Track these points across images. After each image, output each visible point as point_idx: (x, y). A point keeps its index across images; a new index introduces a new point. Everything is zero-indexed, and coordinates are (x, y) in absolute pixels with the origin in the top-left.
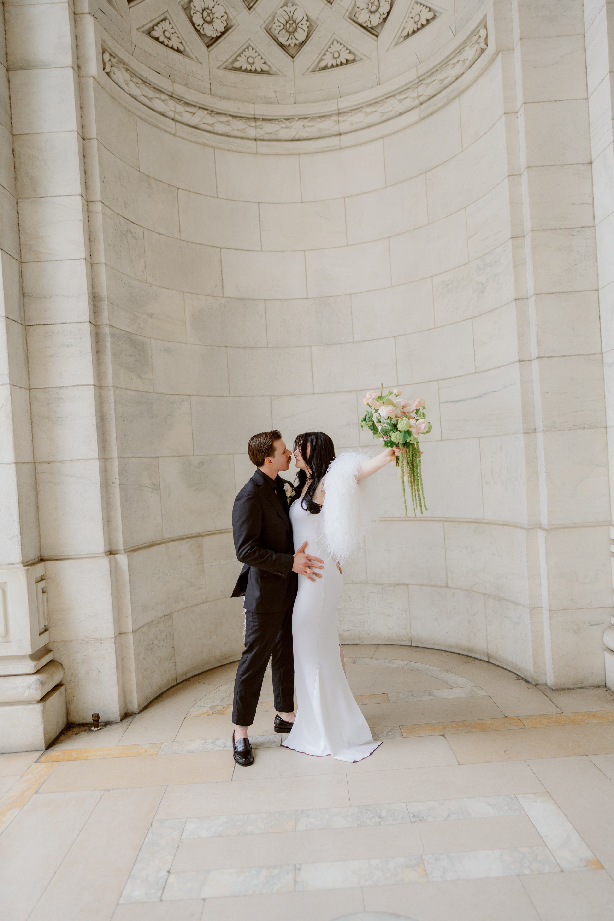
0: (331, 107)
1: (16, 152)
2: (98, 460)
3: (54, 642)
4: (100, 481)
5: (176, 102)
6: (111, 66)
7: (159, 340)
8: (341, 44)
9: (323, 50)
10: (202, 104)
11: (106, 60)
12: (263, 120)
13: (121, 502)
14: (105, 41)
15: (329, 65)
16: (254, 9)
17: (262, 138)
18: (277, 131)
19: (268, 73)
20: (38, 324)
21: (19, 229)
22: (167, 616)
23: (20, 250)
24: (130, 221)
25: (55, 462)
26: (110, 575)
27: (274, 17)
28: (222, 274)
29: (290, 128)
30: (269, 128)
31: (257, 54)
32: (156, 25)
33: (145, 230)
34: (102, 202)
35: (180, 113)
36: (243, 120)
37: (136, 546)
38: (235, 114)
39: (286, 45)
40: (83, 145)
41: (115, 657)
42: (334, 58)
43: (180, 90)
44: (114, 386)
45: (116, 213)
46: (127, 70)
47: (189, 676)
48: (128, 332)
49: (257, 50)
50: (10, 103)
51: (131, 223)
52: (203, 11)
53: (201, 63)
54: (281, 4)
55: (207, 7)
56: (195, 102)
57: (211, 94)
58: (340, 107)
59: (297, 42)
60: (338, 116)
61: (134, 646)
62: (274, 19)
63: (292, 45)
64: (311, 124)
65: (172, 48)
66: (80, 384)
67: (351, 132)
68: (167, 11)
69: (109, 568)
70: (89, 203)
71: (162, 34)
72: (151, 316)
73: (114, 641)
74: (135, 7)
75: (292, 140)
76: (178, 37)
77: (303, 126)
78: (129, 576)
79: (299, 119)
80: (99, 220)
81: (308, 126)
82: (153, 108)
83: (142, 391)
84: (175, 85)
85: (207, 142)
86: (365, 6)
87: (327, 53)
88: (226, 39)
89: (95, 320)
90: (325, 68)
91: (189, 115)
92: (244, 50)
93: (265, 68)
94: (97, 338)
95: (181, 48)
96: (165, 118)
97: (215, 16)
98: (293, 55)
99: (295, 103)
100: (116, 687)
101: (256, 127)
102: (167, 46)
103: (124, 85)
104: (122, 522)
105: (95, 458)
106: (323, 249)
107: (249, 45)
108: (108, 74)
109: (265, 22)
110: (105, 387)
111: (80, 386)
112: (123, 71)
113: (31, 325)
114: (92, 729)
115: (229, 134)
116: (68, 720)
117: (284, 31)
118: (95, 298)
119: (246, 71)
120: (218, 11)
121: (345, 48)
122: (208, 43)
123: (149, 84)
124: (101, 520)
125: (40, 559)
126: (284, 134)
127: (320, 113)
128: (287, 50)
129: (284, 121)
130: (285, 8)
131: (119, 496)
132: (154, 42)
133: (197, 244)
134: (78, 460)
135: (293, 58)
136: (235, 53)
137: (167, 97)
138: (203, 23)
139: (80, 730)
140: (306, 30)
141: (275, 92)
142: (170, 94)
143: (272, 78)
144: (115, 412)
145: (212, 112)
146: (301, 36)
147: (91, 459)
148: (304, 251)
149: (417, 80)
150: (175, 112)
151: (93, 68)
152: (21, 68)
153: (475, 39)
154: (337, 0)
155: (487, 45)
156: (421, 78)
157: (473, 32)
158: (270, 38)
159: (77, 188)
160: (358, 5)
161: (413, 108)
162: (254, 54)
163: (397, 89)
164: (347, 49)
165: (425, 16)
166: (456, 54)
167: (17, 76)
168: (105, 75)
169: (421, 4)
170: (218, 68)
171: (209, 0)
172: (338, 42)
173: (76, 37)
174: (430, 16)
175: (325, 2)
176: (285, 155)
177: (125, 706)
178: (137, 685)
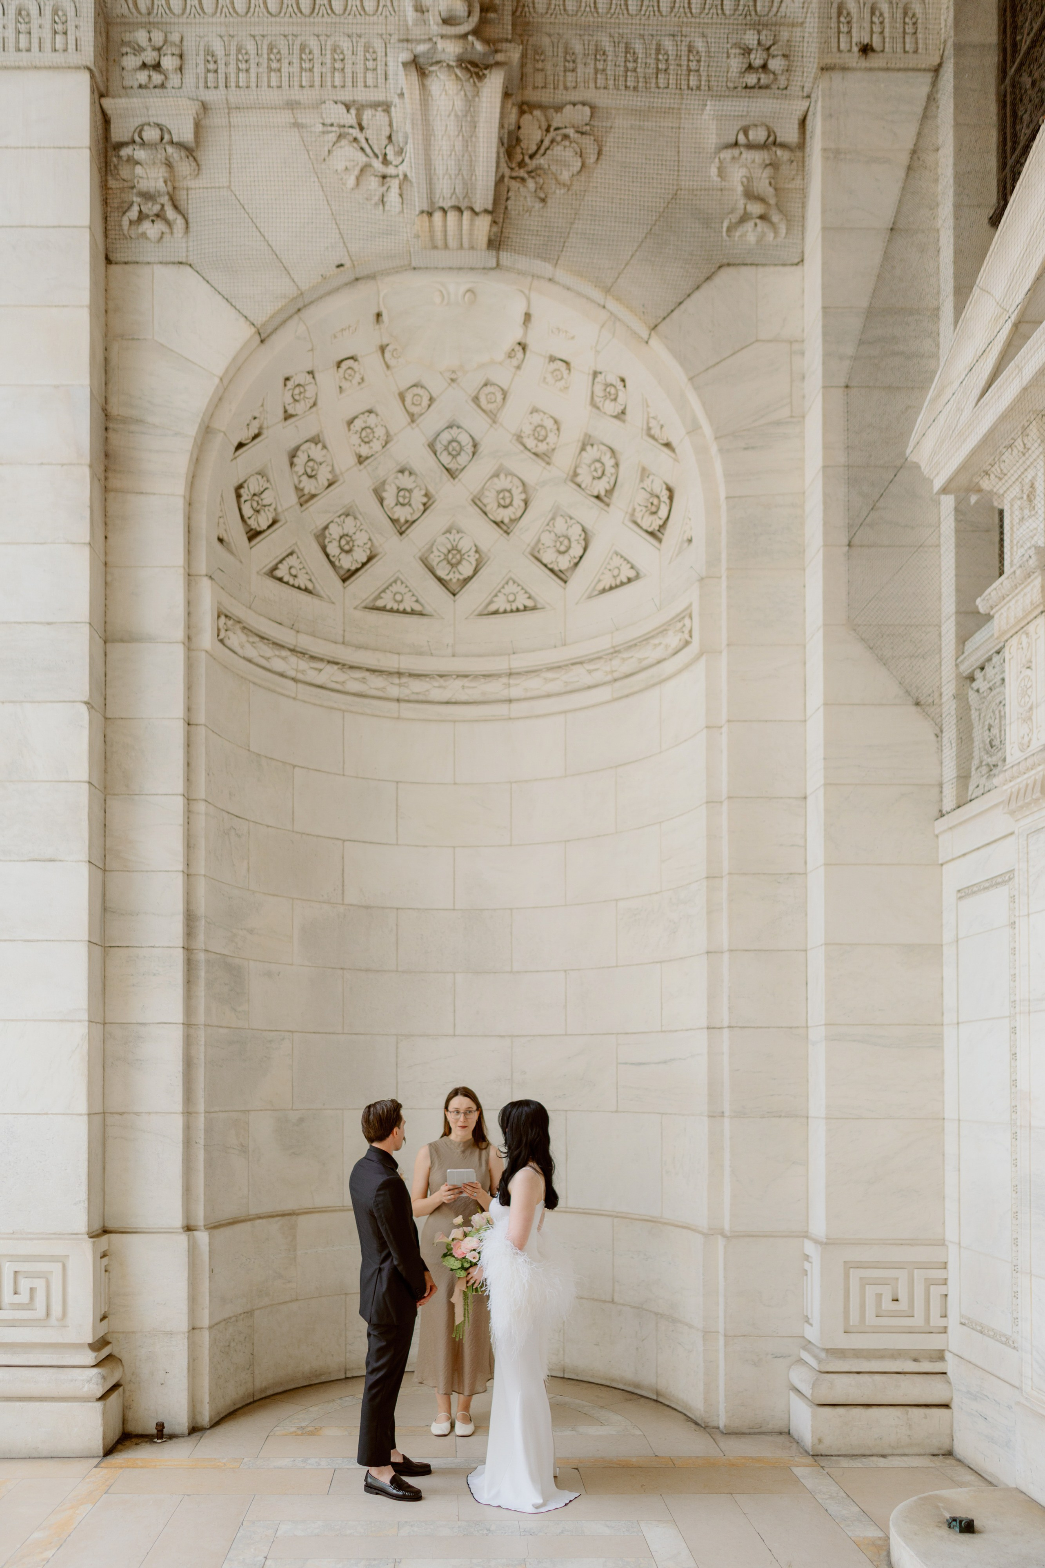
0: (500, 665)
1: (108, 739)
2: (182, 1114)
3: (113, 1332)
4: (183, 1141)
5: (298, 658)
6: (226, 630)
7: (260, 961)
8: (519, 585)
9: (494, 589)
10: (332, 657)
11: (221, 625)
12: (411, 675)
13: (205, 1167)
14: (221, 603)
15: (501, 610)
16: (407, 537)
17: (407, 698)
18: (427, 691)
19: (421, 614)
20: (120, 945)
21: (105, 831)
22: (247, 1313)
23: (105, 856)
24: (235, 816)
25: (128, 1113)
26: (187, 1255)
27: (433, 545)
28: (343, 874)
29: (444, 688)
30: (417, 687)
31: (407, 590)
32: (281, 562)
33: (251, 823)
34: (206, 800)
35: (303, 670)
36: (385, 676)
37: (219, 1222)
38: (374, 669)
39: (446, 580)
40: (188, 732)
41: (187, 1357)
42: (509, 601)
43: (304, 642)
44: (205, 1024)
45: (220, 809)
46: (244, 629)
47: (268, 1393)
48: (224, 955)
49: (408, 584)
50: (106, 680)
52: (341, 538)
53: (333, 603)
54: (443, 530)
55: (345, 532)
56: (324, 655)
57: (343, 643)
58: (513, 666)
59: (461, 577)
60: (510, 678)
62: (432, 547)
63: (454, 580)
64: (473, 684)
65: (299, 588)
66: (165, 1021)
67: (525, 699)
68: (297, 543)
69: (187, 1248)
70: (191, 802)
71: (287, 572)
72: (251, 931)
73: (187, 1337)
74: (258, 546)
75: (447, 703)
76: (307, 573)
77: (463, 686)
78: (210, 1258)
79: (458, 676)
80: (201, 822)
81: (468, 687)
82: (269, 668)
83: (235, 1028)
84: (300, 635)
85: (334, 705)
86: (551, 544)
87: (499, 594)
88: (368, 571)
89: (188, 944)
90: (496, 613)
91: (316, 672)
92: (391, 585)
93: (417, 607)
94: (190, 966)
95: (310, 586)
96: (283, 679)
97: (356, 543)
98: (454, 592)
99: (454, 656)
100: (186, 1391)
101: (400, 685)
102: (293, 586)
103: (239, 649)
104: (204, 1191)
105: (178, 1112)
106: (478, 847)
107: (398, 579)
108: (221, 641)
109: (420, 550)
110: (195, 1025)
111: (166, 1023)
112: (239, 632)
113: (110, 947)
114: (156, 1440)
115: (363, 694)
116: (123, 1428)
117: (445, 562)
118: (190, 916)
119: (391, 611)
120: (361, 538)
121: (523, 592)
122: (342, 576)
123: (268, 640)
125: (105, 1230)
126: (436, 694)
127: (486, 671)
128: (448, 585)
129: (438, 678)
130: (448, 535)
131: (203, 1160)
132: (277, 584)
133: (314, 836)
134: (157, 1113)
135: (454, 596)
136: (379, 588)
137: (289, 653)
138: (340, 554)
139: (140, 1441)
140: (474, 563)
141: (428, 640)
142: (292, 647)
143: (425, 619)
144: (205, 1056)
145: (344, 666)
146: (466, 569)
147: (174, 1113)
148: (454, 847)
149: (612, 650)
150: (297, 670)
151: (206, 639)
152: (122, 641)
153: (679, 625)
154: (517, 530)
155: (691, 637)
156: (617, 649)
157: (678, 615)
158: (426, 570)
159: (179, 786)
160: (543, 542)
161: (604, 684)
162: (403, 590)
163: (586, 656)
164: (526, 592)
165: (626, 572)
166: (658, 634)
167: (117, 650)
168: (219, 644)
169: (622, 557)
170: (355, 608)
171: (349, 525)
172: (514, 582)
173: (189, 603)
174: (632, 574)
175: (501, 532)
176: (436, 721)
177: (194, 1418)
178: (210, 1394)
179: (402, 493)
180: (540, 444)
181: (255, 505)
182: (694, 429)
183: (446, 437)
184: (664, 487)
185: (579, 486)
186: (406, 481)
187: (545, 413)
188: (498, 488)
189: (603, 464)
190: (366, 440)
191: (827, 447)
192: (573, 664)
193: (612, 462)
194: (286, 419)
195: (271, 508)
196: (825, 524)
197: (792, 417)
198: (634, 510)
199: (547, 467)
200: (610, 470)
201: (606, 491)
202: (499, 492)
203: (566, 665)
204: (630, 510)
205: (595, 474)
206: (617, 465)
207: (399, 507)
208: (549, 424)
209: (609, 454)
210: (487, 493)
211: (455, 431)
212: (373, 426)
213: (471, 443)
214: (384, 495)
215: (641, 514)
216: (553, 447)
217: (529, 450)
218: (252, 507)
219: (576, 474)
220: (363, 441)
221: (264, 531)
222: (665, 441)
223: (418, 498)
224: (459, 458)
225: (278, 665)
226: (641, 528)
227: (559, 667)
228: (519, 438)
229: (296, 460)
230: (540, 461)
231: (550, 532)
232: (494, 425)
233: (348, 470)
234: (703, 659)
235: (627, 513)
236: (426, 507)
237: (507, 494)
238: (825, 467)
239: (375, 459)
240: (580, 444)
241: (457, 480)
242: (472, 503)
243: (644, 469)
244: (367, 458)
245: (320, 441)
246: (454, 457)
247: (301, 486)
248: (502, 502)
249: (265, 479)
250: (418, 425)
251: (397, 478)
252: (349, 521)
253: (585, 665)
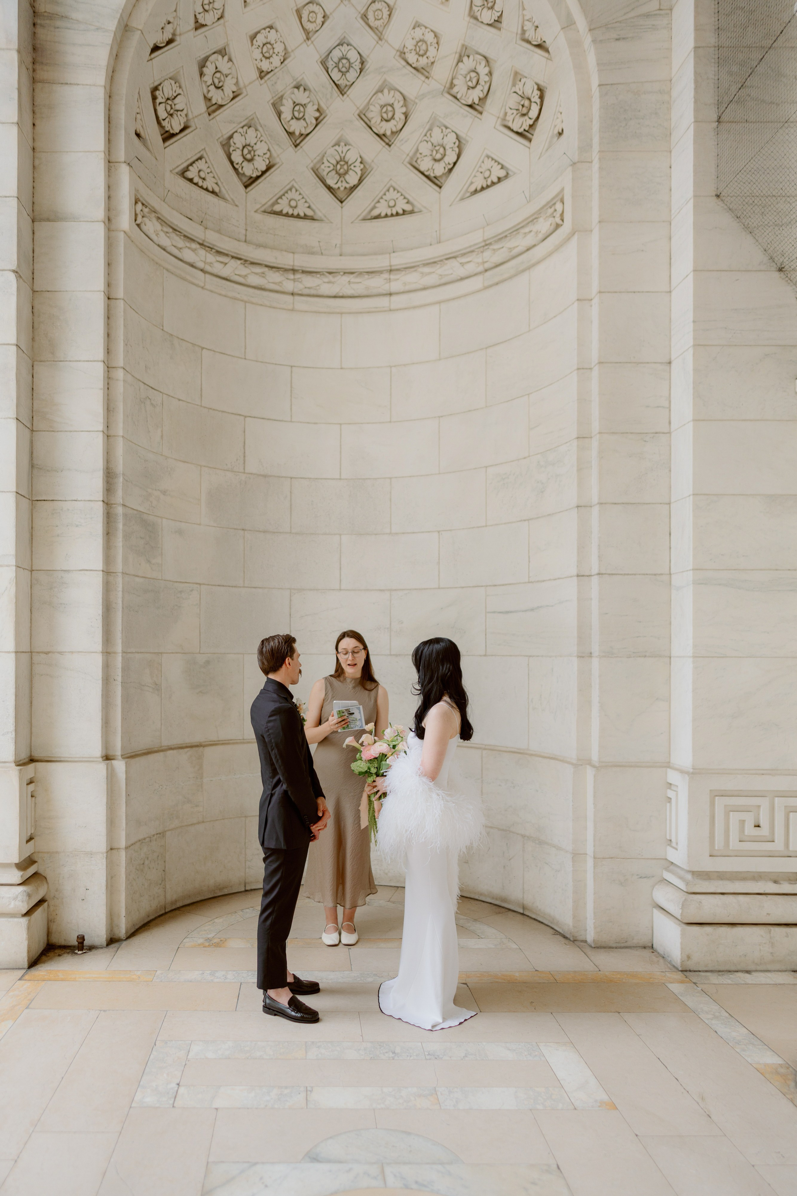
0: (381, 262)
1: (35, 310)
2: (101, 654)
3: (39, 852)
4: (102, 678)
5: (206, 251)
6: (143, 217)
7: (172, 520)
8: (398, 192)
9: (377, 196)
10: (235, 253)
11: (138, 211)
12: (303, 272)
13: (122, 702)
14: (138, 190)
15: (383, 214)
16: (301, 147)
17: (300, 292)
18: (318, 286)
19: (312, 219)
20: (45, 499)
21: (33, 395)
22: (160, 833)
23: (33, 417)
24: (150, 386)
25: (53, 652)
26: (106, 782)
27: (324, 156)
28: (244, 446)
29: (333, 283)
30: (309, 282)
31: (301, 197)
32: (191, 164)
33: (165, 396)
34: (124, 368)
35: (211, 263)
36: (280, 272)
37: (135, 752)
38: (272, 265)
39: (335, 189)
40: (108, 306)
41: (105, 875)
42: (389, 207)
43: (212, 237)
44: (122, 573)
45: (136, 378)
46: (158, 218)
47: (178, 905)
48: (140, 511)
49: (302, 192)
50: (33, 257)
51: (150, 388)
52: (244, 147)
53: (237, 206)
54: (333, 143)
55: (248, 143)
56: (228, 250)
57: (245, 241)
58: (392, 264)
59: (348, 186)
60: (390, 274)
61: (126, 863)
62: (322, 158)
63: (342, 189)
64: (358, 280)
65: (207, 190)
66: (87, 569)
67: (403, 292)
68: (205, 149)
69: (106, 775)
70: (110, 369)
71: (197, 174)
72: (164, 492)
73: (105, 856)
74: (171, 146)
75: (335, 297)
76: (214, 177)
77: (349, 281)
78: (126, 784)
79: (345, 273)
80: (119, 388)
81: (354, 283)
82: (182, 258)
83: (150, 578)
84: (207, 231)
85: (238, 296)
86: (428, 153)
87: (381, 201)
88: (267, 179)
89: (107, 498)
90: (378, 217)
91: (222, 265)
92: (287, 192)
93: (309, 213)
94: (108, 518)
95: (217, 189)
96: (194, 270)
97: (256, 153)
98: (342, 199)
99: (341, 255)
100: (104, 908)
101: (294, 280)
102: (201, 187)
103: (153, 237)
104: (122, 724)
105: (98, 651)
106: (362, 423)
107: (293, 186)
108: (138, 225)
109: (312, 161)
110: (113, 573)
111: (87, 570)
112: (154, 220)
113: (37, 500)
114: (76, 951)
115: (264, 287)
116: (48, 940)
117: (334, 172)
118: (109, 473)
119: (287, 215)
120: (261, 149)
121: (402, 197)
122: (245, 182)
123: (179, 232)
124: (100, 721)
125: (30, 759)
126: (326, 289)
127: (369, 268)
128: (336, 193)
129: (327, 274)
130: (337, 147)
131: (120, 695)
132: (188, 184)
133: (221, 412)
134: (79, 652)
135: (342, 202)
136: (276, 195)
137: (198, 246)
138: (243, 162)
139: (63, 952)
140: (359, 173)
141: (319, 242)
142: (201, 242)
143: (316, 224)
144: (122, 602)
145: (246, 262)
146: (352, 179)
147: (94, 652)
148: (341, 424)
149: (483, 244)
150: (205, 262)
151: (125, 221)
152: (48, 220)
153: (550, 211)
154: (397, 143)
155: (563, 221)
156: (488, 242)
157: (548, 203)
158: (317, 179)
159: (100, 354)
160: (420, 151)
161: (476, 275)
162: (297, 197)
163: (459, 251)
164: (405, 198)
165: (498, 172)
166: (528, 223)
167: (43, 228)
168: (136, 227)
169: (493, 159)
170: (256, 212)
171: (251, 136)
172: (394, 189)
173: (109, 187)
174: (502, 173)
175: (384, 144)
176: (325, 313)
177: (111, 931)
178: (126, 908)
179: (297, 108)
180: (420, 59)
181: (169, 108)
182: (569, 24)
183: (337, 54)
184: (536, 87)
185: (456, 97)
186: (301, 97)
187: (426, 28)
188: (382, 102)
189: (477, 73)
190: (267, 55)
191: (698, 28)
192: (447, 259)
193: (487, 70)
194: (196, 29)
195: (183, 114)
196: (696, 102)
197: (660, 9)
198: (506, 114)
199: (426, 80)
200: (484, 78)
201: (480, 99)
202: (382, 107)
203: (441, 261)
204: (502, 115)
205: (470, 84)
206: (490, 74)
207: (294, 120)
208: (430, 37)
209: (484, 63)
210: (372, 108)
211: (345, 48)
212: (273, 42)
213: (359, 60)
214: (282, 109)
215: (513, 116)
216: (432, 60)
217: (411, 66)
218: (166, 109)
219: (452, 85)
220: (264, 56)
221: (177, 134)
222: (539, 42)
223: (311, 113)
224: (348, 75)
225: (188, 255)
226: (512, 131)
227: (435, 262)
228: (402, 54)
229: (205, 69)
230: (420, 75)
231: (427, 142)
232: (380, 42)
233: (250, 83)
234: (576, 237)
235: (498, 118)
236: (318, 121)
237: (390, 108)
238: (696, 48)
239: (274, 74)
240: (457, 56)
241: (345, 96)
242: (358, 117)
243: (516, 73)
244: (268, 73)
245: (226, 54)
246: (344, 74)
247: (209, 95)
248: (385, 116)
249: (177, 84)
250: (312, 42)
251: (293, 93)
252: (251, 132)
253: (458, 259)
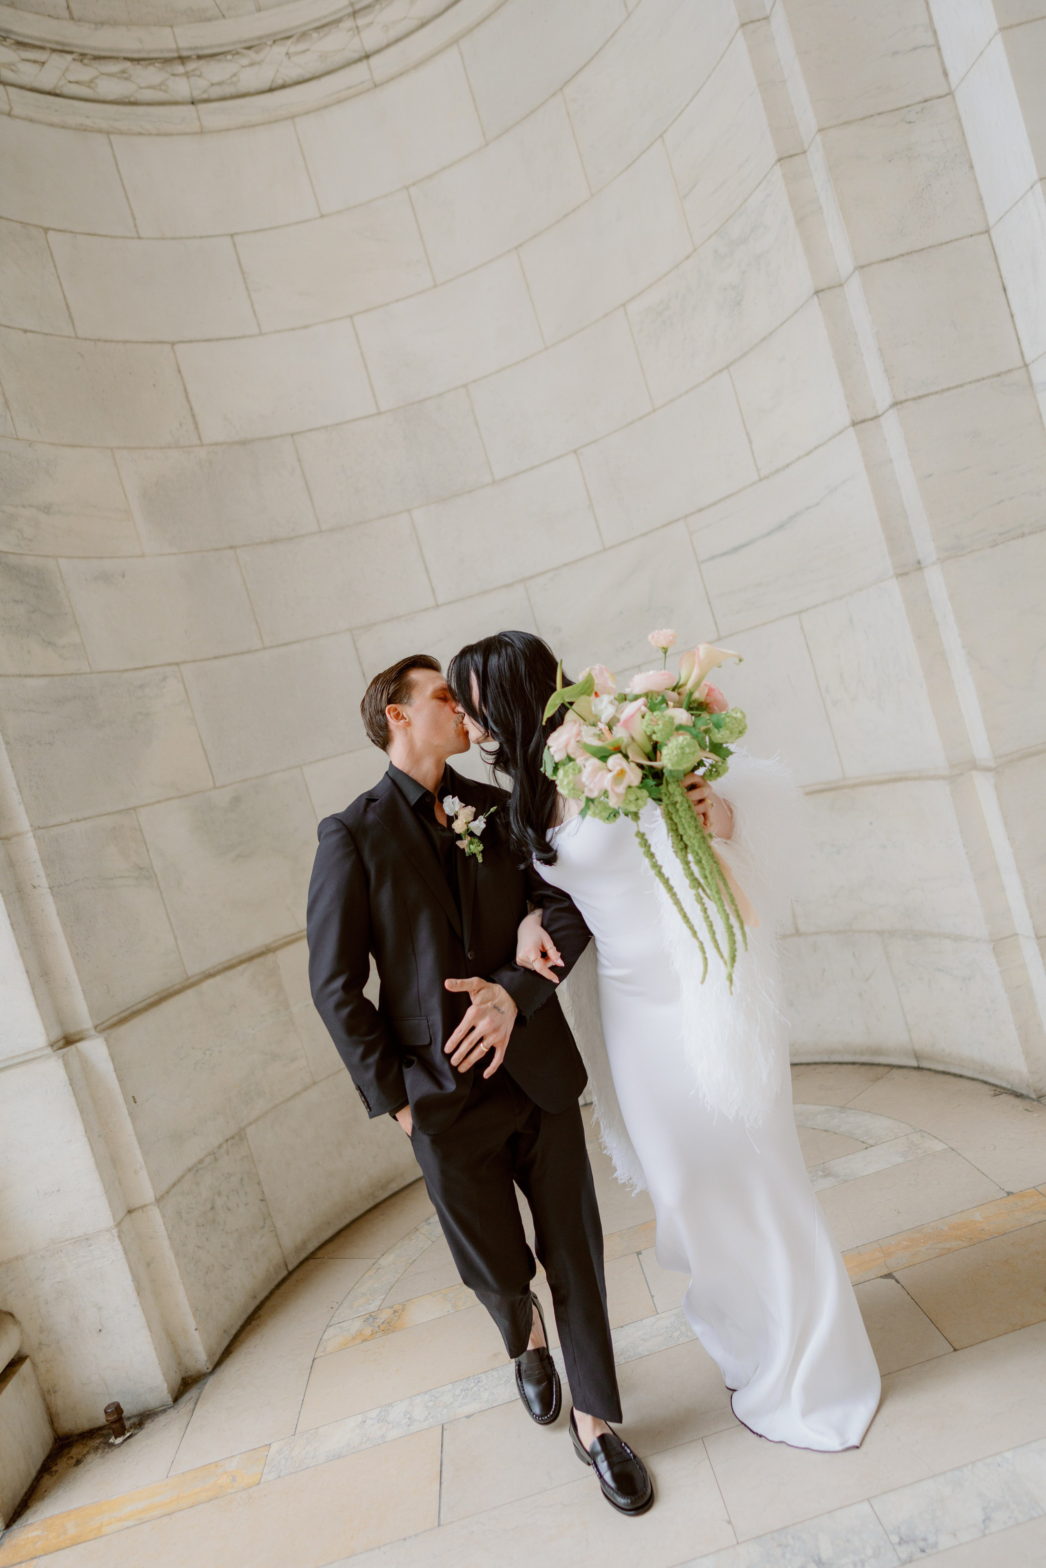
7: (79, 558)
10: (57, 42)
12: (200, 57)
13: (64, 925)
17: (205, 96)
18: (235, 75)
22: (233, 1138)
26: (71, 1092)
28: (187, 397)
29: (260, 64)
30: (215, 72)
35: (12, 65)
36: (157, 65)
37: (124, 1011)
38: (136, 56)
41: (127, 1269)
47: (311, 1247)
56: (40, 39)
57: (71, 18)
60: (354, 19)
61: (167, 1230)
64: (301, 47)
67: (387, 46)
69: (67, 1078)
72: (46, 509)
73: (116, 1235)
75: (271, 90)
77: (287, 53)
78: (120, 1080)
79: (274, 42)
81: (298, 54)
83: (62, 675)
85: (90, 123)
91: (38, 69)
99: (259, 11)
100: (146, 1332)
101: (187, 76)
104: (76, 968)
106: (386, 305)
114: (111, 1441)
115: (132, 99)
116: (53, 1430)
124: (25, 976)
126: (250, 79)
127: (315, 20)
129: (245, 51)
131: (57, 913)
133: (118, 342)
139: (85, 1450)
145: (83, 57)
148: (351, 317)
176: (263, 123)
177: (180, 1364)
178: (196, 1311)
